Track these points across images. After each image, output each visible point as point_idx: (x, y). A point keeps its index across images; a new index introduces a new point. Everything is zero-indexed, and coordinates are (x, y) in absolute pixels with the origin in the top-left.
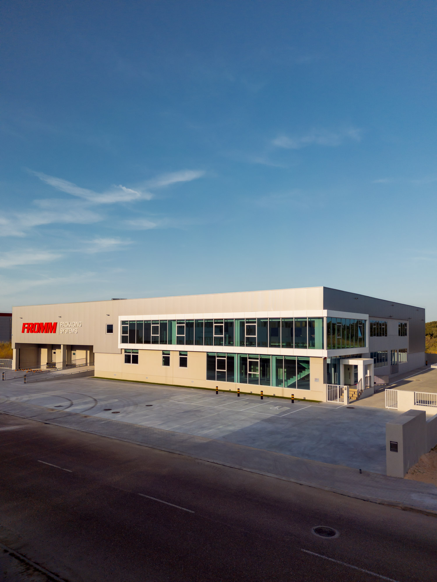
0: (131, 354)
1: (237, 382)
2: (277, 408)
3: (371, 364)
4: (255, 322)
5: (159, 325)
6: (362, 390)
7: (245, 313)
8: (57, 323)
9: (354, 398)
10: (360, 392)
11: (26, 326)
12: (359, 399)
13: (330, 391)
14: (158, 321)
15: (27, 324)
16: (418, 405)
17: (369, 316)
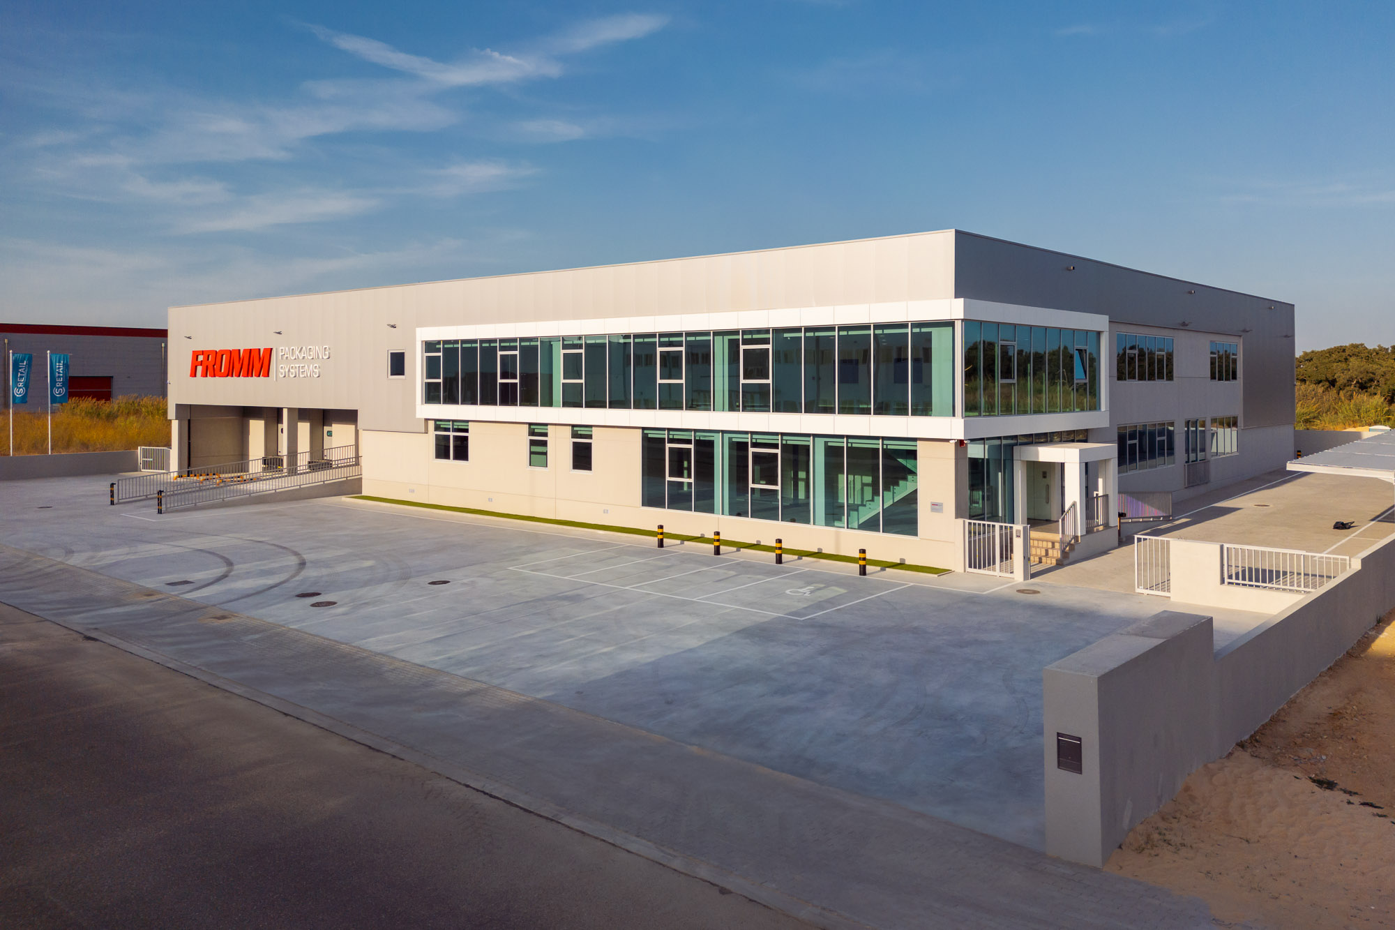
0: (452, 434)
1: (723, 514)
2: (806, 590)
3: (1109, 460)
4: (766, 341)
5: (517, 353)
6: (1076, 538)
7: (739, 312)
8: (272, 349)
9: (1049, 562)
10: (1069, 544)
11: (201, 358)
12: (1066, 562)
13: (975, 541)
14: (514, 340)
15: (203, 353)
16: (1232, 583)
17: (1110, 321)
